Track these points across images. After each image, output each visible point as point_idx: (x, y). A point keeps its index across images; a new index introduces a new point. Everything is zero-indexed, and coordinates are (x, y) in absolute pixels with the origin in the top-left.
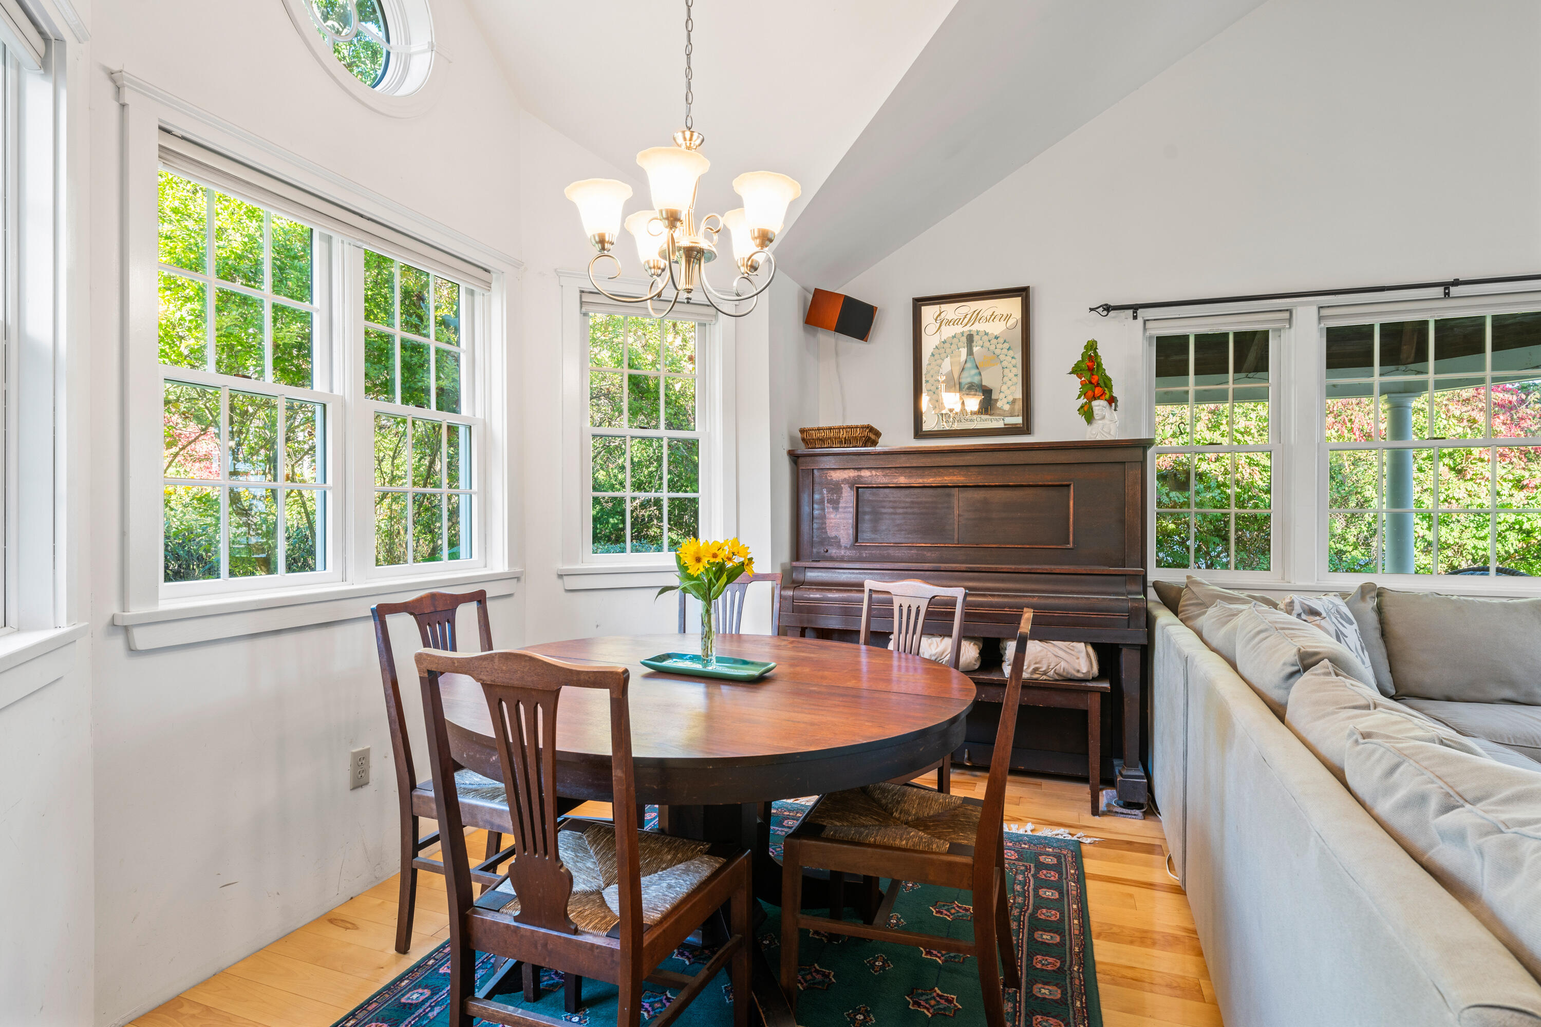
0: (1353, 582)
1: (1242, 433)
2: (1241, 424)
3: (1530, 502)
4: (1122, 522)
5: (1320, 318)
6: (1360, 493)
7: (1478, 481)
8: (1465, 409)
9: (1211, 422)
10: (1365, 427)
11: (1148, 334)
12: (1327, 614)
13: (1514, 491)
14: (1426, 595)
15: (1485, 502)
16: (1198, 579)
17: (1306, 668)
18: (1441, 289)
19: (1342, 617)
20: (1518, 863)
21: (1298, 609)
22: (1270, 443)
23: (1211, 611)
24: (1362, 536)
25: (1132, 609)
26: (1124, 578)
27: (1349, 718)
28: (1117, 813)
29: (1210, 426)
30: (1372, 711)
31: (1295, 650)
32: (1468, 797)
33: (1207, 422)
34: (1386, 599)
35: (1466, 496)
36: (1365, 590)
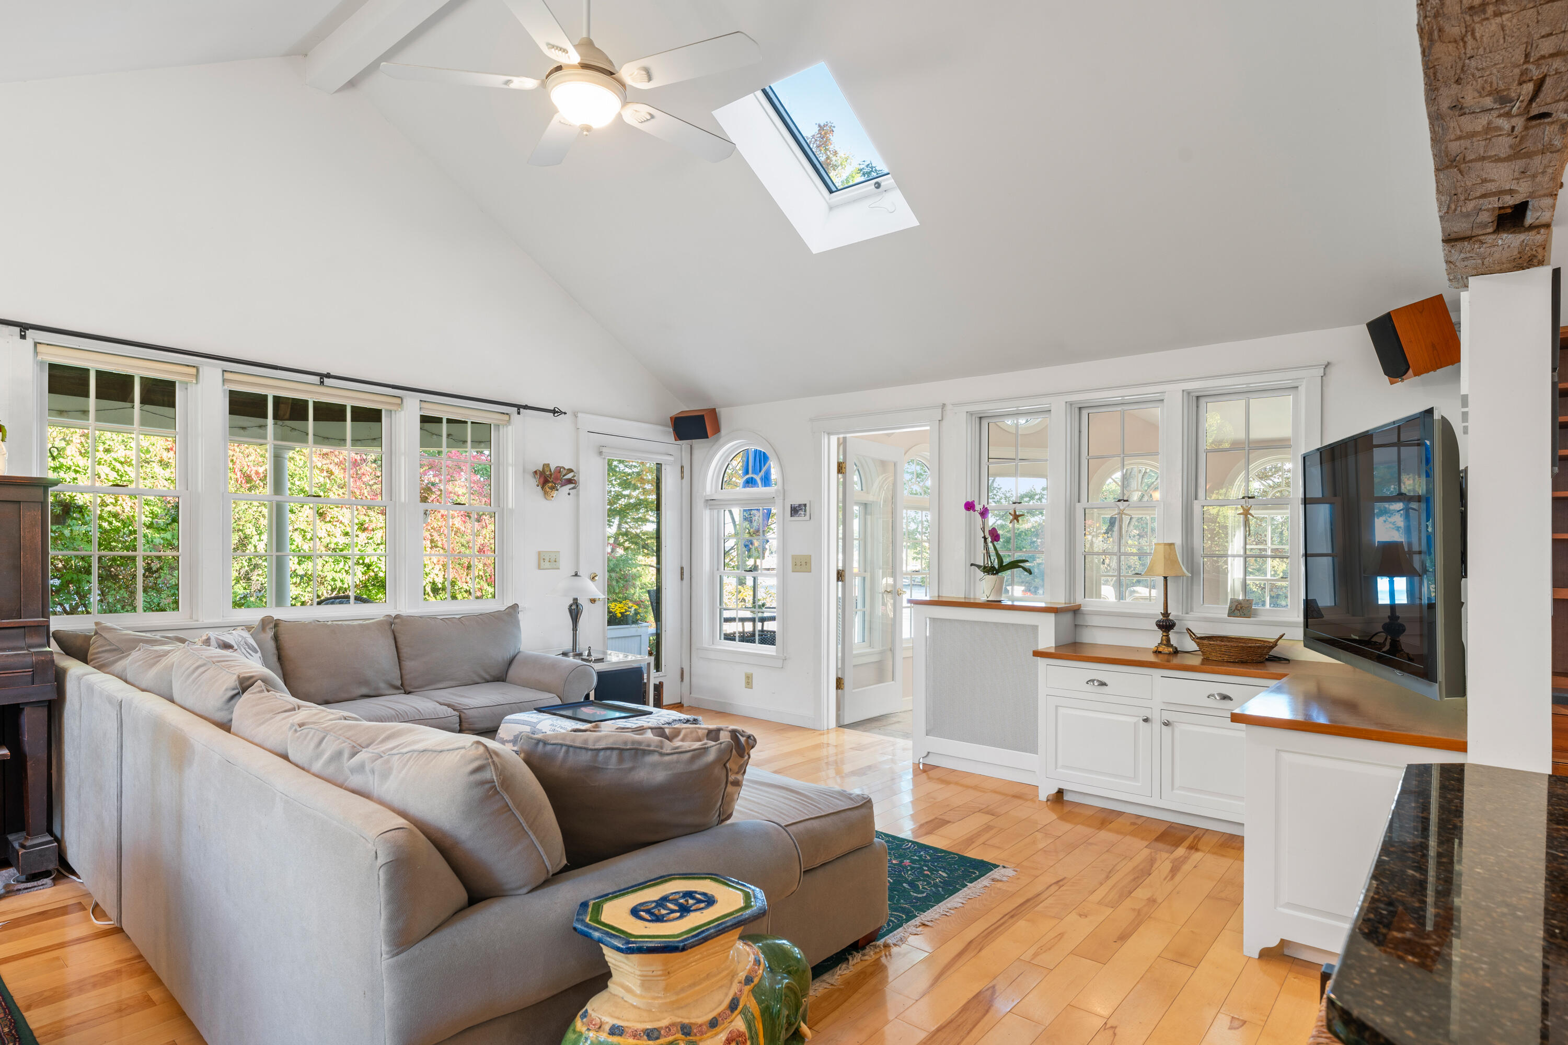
0: (254, 615)
1: (122, 463)
2: (120, 453)
3: (369, 541)
4: (17, 568)
5: (224, 381)
6: (242, 531)
7: (335, 523)
8: (325, 462)
9: (83, 446)
10: (246, 468)
11: (39, 358)
12: (238, 646)
13: (359, 533)
14: (311, 623)
15: (339, 541)
16: (109, 624)
17: (244, 690)
18: (318, 378)
19: (249, 648)
20: (390, 770)
21: (213, 642)
22: (177, 489)
23: (135, 655)
24: (242, 571)
25: (37, 663)
26: (23, 630)
27: (284, 719)
28: (20, 890)
29: (83, 451)
30: (297, 711)
31: (235, 677)
32: (363, 745)
33: (79, 446)
34: (282, 628)
35: (326, 535)
36: (265, 622)
